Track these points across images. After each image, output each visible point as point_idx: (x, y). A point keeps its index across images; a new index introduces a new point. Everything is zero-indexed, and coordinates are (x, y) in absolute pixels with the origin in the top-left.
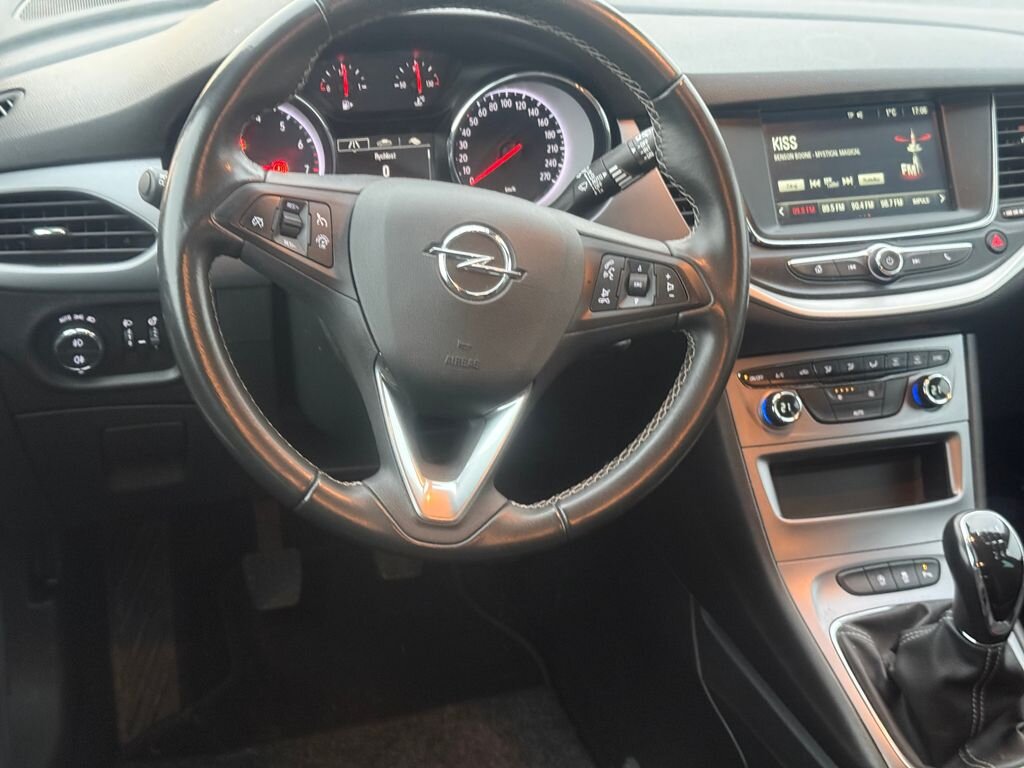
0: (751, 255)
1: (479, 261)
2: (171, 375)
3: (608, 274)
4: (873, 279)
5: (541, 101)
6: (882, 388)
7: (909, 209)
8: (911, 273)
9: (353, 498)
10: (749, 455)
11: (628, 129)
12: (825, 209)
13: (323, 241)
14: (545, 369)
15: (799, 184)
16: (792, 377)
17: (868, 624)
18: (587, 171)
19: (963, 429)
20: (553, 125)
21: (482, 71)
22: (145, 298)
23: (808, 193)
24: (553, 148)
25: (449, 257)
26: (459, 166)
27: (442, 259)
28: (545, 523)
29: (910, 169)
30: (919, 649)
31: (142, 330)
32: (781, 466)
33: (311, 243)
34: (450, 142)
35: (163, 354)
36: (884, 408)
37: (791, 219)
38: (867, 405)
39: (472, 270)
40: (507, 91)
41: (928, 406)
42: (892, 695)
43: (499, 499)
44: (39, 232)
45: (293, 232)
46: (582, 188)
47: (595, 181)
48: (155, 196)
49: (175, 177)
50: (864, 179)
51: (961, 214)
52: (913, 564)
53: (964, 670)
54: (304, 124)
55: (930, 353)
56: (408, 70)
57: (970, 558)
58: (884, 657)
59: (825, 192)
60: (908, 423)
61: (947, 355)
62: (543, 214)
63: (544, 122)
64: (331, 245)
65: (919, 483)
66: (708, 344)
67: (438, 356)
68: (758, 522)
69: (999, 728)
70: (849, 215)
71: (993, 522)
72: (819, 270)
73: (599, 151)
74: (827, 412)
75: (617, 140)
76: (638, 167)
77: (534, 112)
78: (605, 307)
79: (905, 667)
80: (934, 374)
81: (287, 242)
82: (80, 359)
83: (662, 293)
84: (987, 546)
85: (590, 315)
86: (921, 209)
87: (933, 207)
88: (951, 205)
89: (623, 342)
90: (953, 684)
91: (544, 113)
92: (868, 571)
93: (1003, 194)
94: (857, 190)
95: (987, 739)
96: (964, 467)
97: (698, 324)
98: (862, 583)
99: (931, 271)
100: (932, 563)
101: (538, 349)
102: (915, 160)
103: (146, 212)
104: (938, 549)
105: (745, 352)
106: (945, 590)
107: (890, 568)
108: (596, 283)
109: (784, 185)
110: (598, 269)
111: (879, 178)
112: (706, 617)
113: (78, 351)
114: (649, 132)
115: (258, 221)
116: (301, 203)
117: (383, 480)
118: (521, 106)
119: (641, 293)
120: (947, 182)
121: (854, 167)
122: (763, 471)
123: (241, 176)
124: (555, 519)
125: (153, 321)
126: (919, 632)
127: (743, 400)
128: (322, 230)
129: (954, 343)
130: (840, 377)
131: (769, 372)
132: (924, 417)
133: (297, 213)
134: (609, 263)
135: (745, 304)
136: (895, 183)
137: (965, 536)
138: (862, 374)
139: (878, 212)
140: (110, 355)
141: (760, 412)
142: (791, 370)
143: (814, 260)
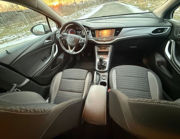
1: (72, 39)
4: (104, 41)
10: (96, 51)
13: (66, 37)
19: (110, 51)
27: (70, 39)
29: (109, 34)
38: (103, 49)
51: (111, 37)
59: (102, 35)
61: (110, 46)
65: (106, 54)
68: (96, 55)
74: (101, 49)
85: (79, 42)
93: (114, 36)
99: (108, 41)
109: (100, 35)
117: (69, 50)
127: (96, 48)
134: (80, 39)
142: (99, 46)
143: (100, 40)
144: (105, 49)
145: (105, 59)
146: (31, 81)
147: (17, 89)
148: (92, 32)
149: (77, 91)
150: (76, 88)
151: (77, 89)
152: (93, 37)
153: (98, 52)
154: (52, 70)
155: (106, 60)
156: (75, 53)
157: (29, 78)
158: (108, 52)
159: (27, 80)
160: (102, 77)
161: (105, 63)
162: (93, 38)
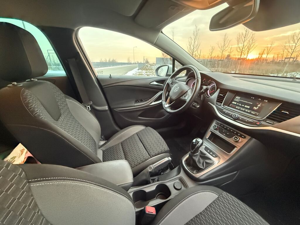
1: (176, 89)
4: (232, 118)
7: (250, 113)
8: (239, 120)
12: (236, 107)
15: (236, 103)
29: (255, 108)
36: (228, 136)
38: (226, 134)
55: (242, 135)
59: (238, 105)
61: (245, 137)
70: (239, 109)
72: (226, 113)
87: (255, 115)
93: (268, 118)
94: (243, 107)
99: (243, 121)
102: (258, 107)
109: (233, 102)
111: (249, 107)
121: (246, 104)
122: (210, 133)
129: (248, 137)
130: (226, 129)
131: (218, 123)
136: (251, 109)
139: (244, 111)
143: (227, 111)
144: (230, 136)
145: (216, 156)
146: (109, 112)
147: (89, 106)
148: (220, 93)
152: (217, 101)
153: (213, 134)
154: (139, 118)
155: (215, 160)
156: (169, 110)
157: (109, 107)
158: (234, 147)
159: (106, 108)
160: (178, 181)
161: (206, 163)
162: (217, 104)
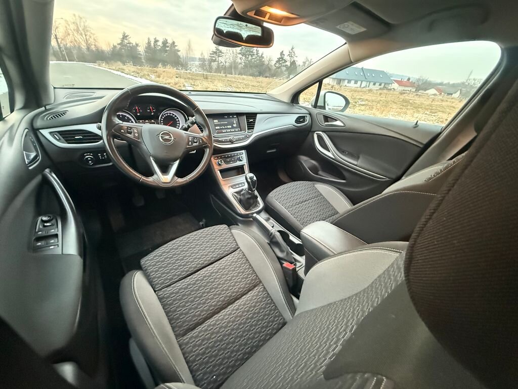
0: (213, 138)
1: (167, 137)
2: (111, 164)
3: (190, 140)
4: (232, 142)
5: (175, 114)
6: (234, 159)
7: (235, 131)
8: (236, 141)
9: (150, 180)
10: (216, 170)
11: (190, 118)
12: (223, 131)
13: (137, 135)
14: (182, 156)
15: (219, 128)
16: (221, 158)
17: (236, 193)
18: (185, 124)
19: (246, 164)
20: (177, 118)
21: (163, 108)
22: (102, 149)
23: (220, 129)
24: (178, 125)
25: (161, 137)
26: (161, 123)
27: (160, 137)
28: (184, 181)
29: (235, 125)
30: (243, 194)
31: (103, 156)
32: (221, 171)
33: (134, 135)
34: (159, 121)
35: (109, 160)
36: (235, 161)
37: (218, 133)
38: (232, 161)
39: (166, 139)
40: (168, 112)
41: (241, 161)
42: (240, 202)
43: (176, 178)
44: (76, 137)
45: (130, 133)
46: (184, 127)
47: (186, 126)
48: (100, 128)
49: (103, 124)
50: (228, 127)
51: (243, 132)
52: (241, 183)
53: (250, 196)
54: (130, 118)
55: (240, 153)
56: (150, 108)
57: (249, 180)
58: (239, 197)
59: (223, 129)
60: (238, 163)
61: (243, 153)
62: (178, 130)
63: (176, 118)
64: (138, 135)
65: (241, 172)
66: (208, 150)
67: (162, 154)
68: (218, 179)
69: (255, 204)
70: (227, 132)
71: (252, 175)
72: (223, 141)
73: (186, 121)
74: (227, 162)
75: (189, 119)
76: (193, 123)
77: (174, 116)
78: (190, 145)
79: (242, 197)
80: (241, 156)
81: (129, 135)
82: (90, 162)
83: (200, 142)
84: (251, 178)
85: (188, 146)
86: (237, 131)
87: (238, 131)
88: (241, 131)
89: (193, 152)
90: (248, 198)
91: (176, 116)
92: (235, 185)
93: (248, 129)
94: (227, 128)
95: (254, 205)
96: (246, 168)
97: (206, 147)
98: (234, 187)
99: (239, 140)
100: (244, 183)
101: (180, 152)
103: (98, 132)
104: (245, 181)
105: (213, 154)
106: (246, 186)
107: (238, 184)
108: (189, 141)
110: (188, 139)
111: (230, 127)
112: (213, 196)
113: (90, 160)
114: (194, 117)
115: (122, 131)
116: (131, 128)
117: (155, 177)
118: (171, 115)
119: (196, 142)
120: (240, 127)
121: (227, 125)
122: (219, 172)
123: (117, 123)
124: (186, 180)
125: (105, 154)
126: (243, 192)
127: (214, 161)
128: (136, 133)
129: (243, 151)
130: (228, 157)
131: (218, 157)
132: (241, 162)
133: (130, 130)
134: (190, 138)
135: (213, 146)
136: (233, 127)
137: (248, 178)
138: (231, 157)
139: (231, 132)
140: (97, 161)
141: (217, 163)
142: (221, 157)
149: (244, 288)
150: (236, 282)
151: (240, 282)
158: (243, 167)
